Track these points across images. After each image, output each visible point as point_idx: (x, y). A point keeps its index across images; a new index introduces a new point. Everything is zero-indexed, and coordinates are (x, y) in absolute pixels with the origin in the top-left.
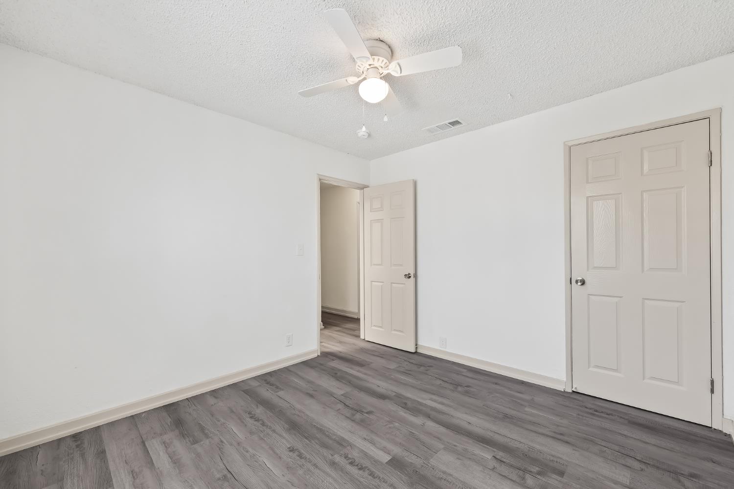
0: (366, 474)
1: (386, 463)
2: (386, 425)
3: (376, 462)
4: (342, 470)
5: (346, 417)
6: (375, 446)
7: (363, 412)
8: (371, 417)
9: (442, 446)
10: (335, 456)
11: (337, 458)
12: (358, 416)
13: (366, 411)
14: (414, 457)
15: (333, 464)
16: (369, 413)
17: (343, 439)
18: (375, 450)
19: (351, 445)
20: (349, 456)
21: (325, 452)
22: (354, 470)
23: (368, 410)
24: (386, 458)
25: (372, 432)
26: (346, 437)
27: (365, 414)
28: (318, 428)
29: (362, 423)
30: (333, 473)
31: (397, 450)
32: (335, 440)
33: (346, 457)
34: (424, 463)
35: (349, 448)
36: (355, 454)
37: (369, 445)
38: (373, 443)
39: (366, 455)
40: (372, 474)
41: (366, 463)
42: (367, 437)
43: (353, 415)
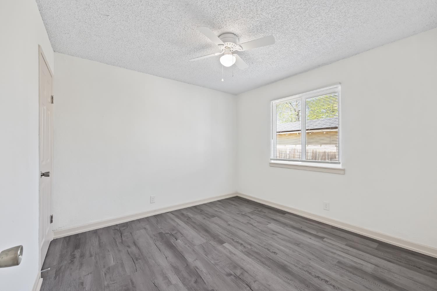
0: (235, 240)
1: (225, 243)
2: (220, 262)
3: (230, 244)
4: (246, 242)
5: (247, 272)
6: (229, 250)
7: (235, 276)
8: (228, 270)
9: (195, 247)
10: (250, 248)
11: (249, 247)
12: (238, 272)
13: (232, 277)
14: (212, 244)
15: (250, 245)
16: (229, 275)
17: (247, 255)
18: (230, 248)
19: (242, 252)
20: (243, 247)
21: (256, 250)
22: (241, 241)
23: (229, 277)
24: (226, 245)
25: (230, 258)
26: (246, 256)
27: (233, 273)
28: (265, 264)
29: (236, 266)
30: (250, 242)
31: (219, 247)
32: (252, 256)
33: (245, 247)
34: (209, 241)
35: (244, 251)
36: (240, 248)
37: (233, 251)
38: (231, 252)
39: (235, 247)
40: (233, 240)
41: (235, 244)
42: (233, 255)
43: (242, 274)
